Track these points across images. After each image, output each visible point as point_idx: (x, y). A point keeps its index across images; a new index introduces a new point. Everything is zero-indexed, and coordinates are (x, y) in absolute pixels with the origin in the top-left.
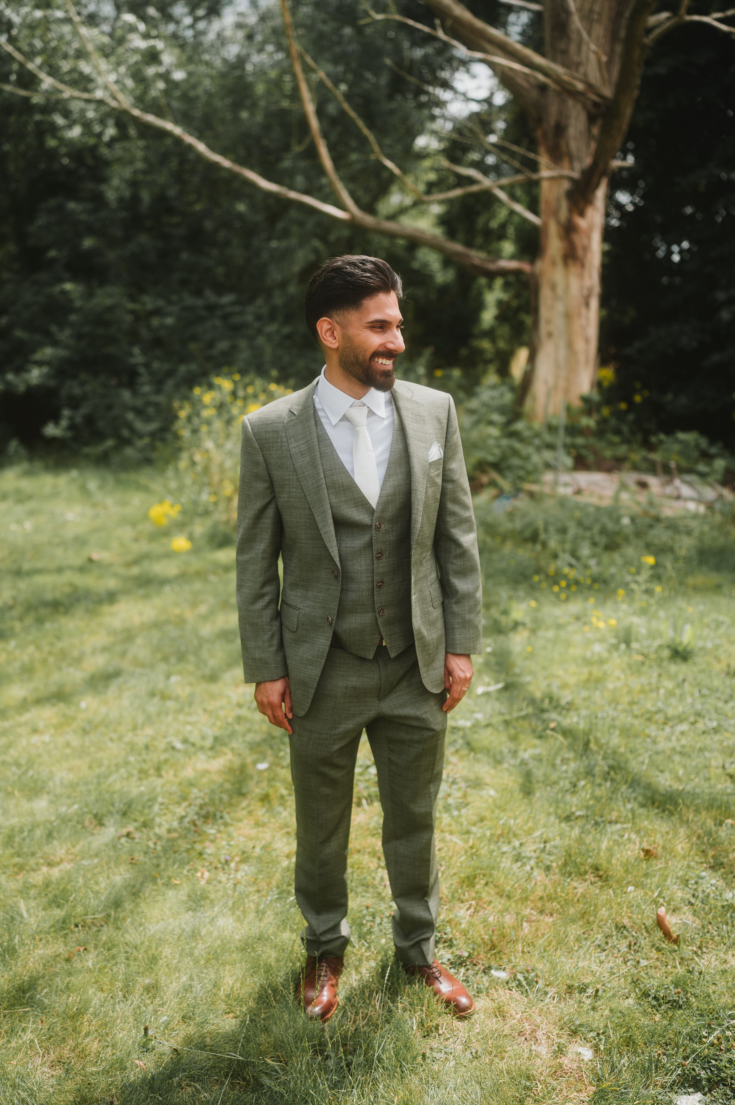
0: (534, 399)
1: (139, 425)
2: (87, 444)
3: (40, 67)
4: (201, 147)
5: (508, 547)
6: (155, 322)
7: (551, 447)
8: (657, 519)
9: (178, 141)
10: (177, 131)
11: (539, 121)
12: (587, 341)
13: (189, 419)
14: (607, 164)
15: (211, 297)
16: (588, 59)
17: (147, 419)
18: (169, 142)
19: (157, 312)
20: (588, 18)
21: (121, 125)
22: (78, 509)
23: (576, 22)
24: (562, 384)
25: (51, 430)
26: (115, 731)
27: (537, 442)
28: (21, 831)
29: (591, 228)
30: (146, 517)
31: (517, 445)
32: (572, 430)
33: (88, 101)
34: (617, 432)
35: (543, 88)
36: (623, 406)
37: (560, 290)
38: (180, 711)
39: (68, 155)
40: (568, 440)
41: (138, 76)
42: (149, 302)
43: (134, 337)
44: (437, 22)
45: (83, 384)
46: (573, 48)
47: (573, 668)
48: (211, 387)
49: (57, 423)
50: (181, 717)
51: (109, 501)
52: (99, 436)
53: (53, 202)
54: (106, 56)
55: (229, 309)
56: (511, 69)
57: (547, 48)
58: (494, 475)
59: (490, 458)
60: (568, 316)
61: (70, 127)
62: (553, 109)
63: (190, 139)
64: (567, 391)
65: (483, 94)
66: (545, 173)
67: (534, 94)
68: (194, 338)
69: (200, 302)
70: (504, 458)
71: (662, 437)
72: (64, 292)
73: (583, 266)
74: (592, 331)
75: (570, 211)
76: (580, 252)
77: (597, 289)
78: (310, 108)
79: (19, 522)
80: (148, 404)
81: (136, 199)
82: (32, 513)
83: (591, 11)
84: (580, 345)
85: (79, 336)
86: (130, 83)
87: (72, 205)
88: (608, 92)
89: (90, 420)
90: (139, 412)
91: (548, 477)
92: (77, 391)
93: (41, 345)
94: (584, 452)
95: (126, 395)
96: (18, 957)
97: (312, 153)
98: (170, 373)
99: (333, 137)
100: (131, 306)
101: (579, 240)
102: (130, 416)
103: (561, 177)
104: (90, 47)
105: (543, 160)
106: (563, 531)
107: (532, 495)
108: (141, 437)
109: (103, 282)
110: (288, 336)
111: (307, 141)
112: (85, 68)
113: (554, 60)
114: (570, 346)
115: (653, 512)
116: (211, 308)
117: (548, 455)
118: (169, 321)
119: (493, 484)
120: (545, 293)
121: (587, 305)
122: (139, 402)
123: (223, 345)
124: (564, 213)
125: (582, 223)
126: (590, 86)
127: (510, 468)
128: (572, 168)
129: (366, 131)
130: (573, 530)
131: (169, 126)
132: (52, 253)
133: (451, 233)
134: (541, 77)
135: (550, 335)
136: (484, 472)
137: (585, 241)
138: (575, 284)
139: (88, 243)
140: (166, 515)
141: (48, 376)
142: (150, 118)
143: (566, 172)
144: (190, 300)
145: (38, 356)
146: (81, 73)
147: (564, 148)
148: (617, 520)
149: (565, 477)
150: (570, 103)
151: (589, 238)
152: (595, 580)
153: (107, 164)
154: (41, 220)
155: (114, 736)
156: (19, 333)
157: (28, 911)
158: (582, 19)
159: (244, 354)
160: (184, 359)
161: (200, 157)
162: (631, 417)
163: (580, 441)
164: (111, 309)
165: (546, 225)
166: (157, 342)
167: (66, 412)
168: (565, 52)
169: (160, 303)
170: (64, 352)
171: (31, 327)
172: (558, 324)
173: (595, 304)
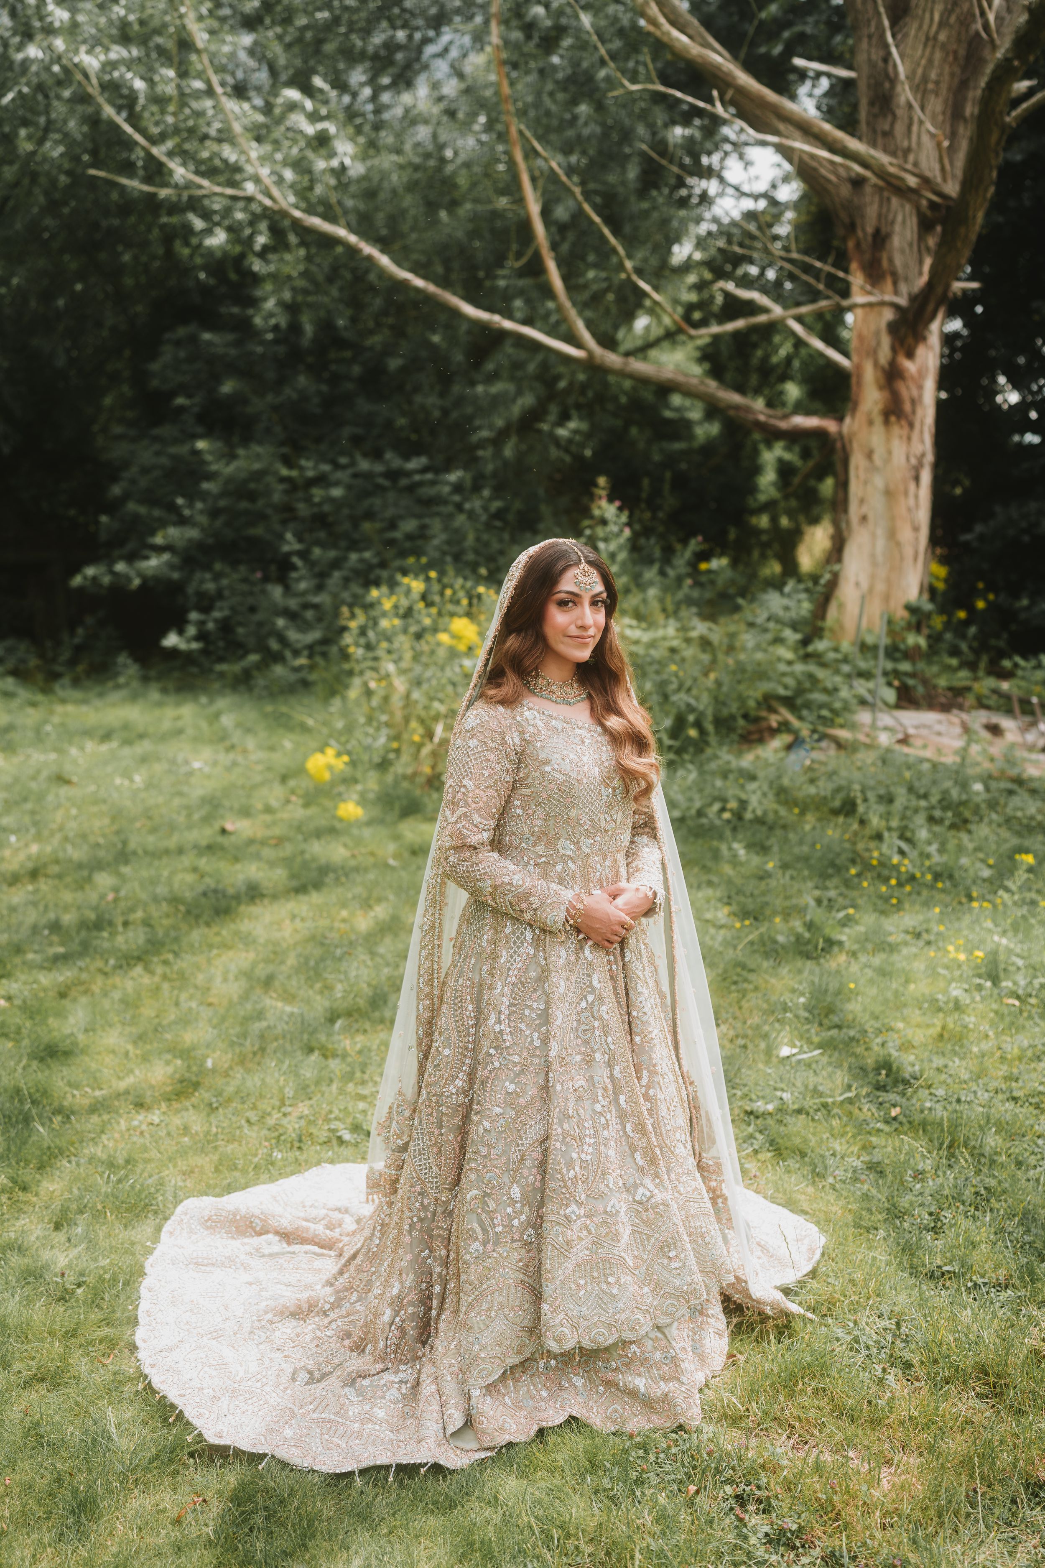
0: (841, 606)
1: (293, 635)
2: (221, 660)
3: (170, 154)
4: (384, 261)
5: (810, 821)
6: (317, 493)
7: (865, 675)
8: (1019, 781)
9: (353, 251)
10: (353, 239)
11: (852, 227)
12: (916, 529)
13: (363, 632)
14: (948, 286)
15: (393, 459)
16: (919, 143)
17: (305, 627)
18: (339, 249)
19: (321, 480)
20: (921, 88)
21: (276, 232)
22: (207, 753)
23: (905, 94)
24: (880, 587)
25: (172, 640)
26: (254, 1107)
27: (846, 668)
28: (114, 1280)
29: (922, 374)
30: (300, 771)
31: (820, 673)
32: (894, 652)
33: (234, 198)
34: (955, 652)
35: (858, 183)
36: (962, 615)
37: (877, 458)
38: (349, 1077)
39: (205, 268)
40: (889, 666)
41: (300, 165)
42: (309, 467)
43: (288, 512)
44: (715, 93)
45: (217, 577)
46: (899, 129)
47: (916, 1016)
48: (393, 585)
49: (181, 632)
50: (350, 1087)
51: (251, 743)
52: (237, 649)
53: (182, 332)
54: (259, 139)
55: (417, 478)
56: (813, 156)
57: (863, 127)
58: (786, 714)
59: (782, 692)
60: (889, 493)
61: (209, 232)
62: (872, 211)
63: (368, 249)
64: (887, 598)
65: (761, 186)
66: (859, 298)
67: (845, 191)
68: (369, 515)
69: (379, 468)
70: (800, 691)
71: (1018, 659)
72: (196, 453)
73: (911, 425)
74: (923, 515)
75: (894, 350)
76: (907, 407)
77: (930, 458)
78: (534, 209)
79: (127, 774)
80: (306, 606)
81: (295, 328)
82: (144, 760)
83: (925, 79)
84: (906, 534)
85: (214, 513)
86: (289, 175)
87: (207, 336)
88: (952, 189)
89: (226, 626)
90: (292, 616)
91: (864, 717)
92: (210, 586)
93: (163, 524)
94: (911, 682)
95: (276, 592)
96: (101, 1516)
97: (536, 268)
98: (336, 564)
99: (565, 247)
100: (285, 472)
101: (905, 391)
102: (281, 622)
103: (882, 304)
104: (237, 128)
105: (857, 279)
106: (889, 799)
107: (840, 745)
108: (296, 653)
109: (246, 440)
110: (499, 515)
111: (529, 253)
112: (229, 154)
113: (873, 144)
114: (892, 535)
115: (1013, 772)
116: (393, 475)
117: (861, 687)
118: (337, 492)
119: (784, 727)
120: (857, 461)
121: (917, 479)
122: (293, 603)
123: (409, 526)
124: (885, 353)
125: (910, 366)
126: (926, 181)
127: (808, 705)
128: (896, 292)
129: (613, 240)
130: (902, 798)
131: (341, 232)
132: (180, 401)
133: (717, 371)
134: (857, 168)
135: (864, 519)
136: (772, 710)
137: (915, 392)
138: (899, 450)
139: (227, 388)
140: (330, 768)
141: (171, 566)
142: (316, 222)
143: (889, 297)
144: (364, 465)
145: (158, 540)
146: (225, 161)
147: (885, 264)
148: (964, 785)
149: (886, 719)
150: (895, 201)
151: (920, 387)
152: (937, 876)
153: (256, 279)
154: (167, 354)
155: (253, 1116)
156: (132, 506)
157: (119, 1425)
158: (915, 89)
159: (439, 539)
160: (354, 545)
161: (382, 273)
162: (972, 630)
163: (905, 666)
164: (258, 476)
165: (859, 367)
166: (320, 520)
167: (194, 616)
168: (888, 134)
169: (326, 467)
170: (193, 533)
171: (150, 499)
172: (876, 504)
173: (926, 477)
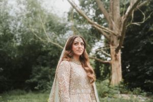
0: (112, 82)
25: (36, 88)
32: (119, 87)
34: (126, 88)
37: (115, 65)
45: (42, 81)
58: (107, 94)
60: (117, 69)
64: (117, 81)
66: (111, 47)
70: (109, 91)
73: (118, 61)
75: (116, 53)
76: (118, 59)
84: (119, 73)
85: (42, 74)
88: (120, 35)
89: (42, 87)
93: (37, 75)
94: (121, 91)
95: (48, 83)
101: (117, 57)
105: (111, 45)
114: (117, 73)
117: (116, 91)
120: (113, 66)
121: (119, 67)
125: (118, 55)
126: (117, 34)
128: (115, 47)
138: (117, 64)
145: (36, 77)
149: (119, 95)
162: (127, 86)
167: (39, 85)
170: (39, 76)
171: (35, 73)
172: (115, 70)
173: (121, 67)
